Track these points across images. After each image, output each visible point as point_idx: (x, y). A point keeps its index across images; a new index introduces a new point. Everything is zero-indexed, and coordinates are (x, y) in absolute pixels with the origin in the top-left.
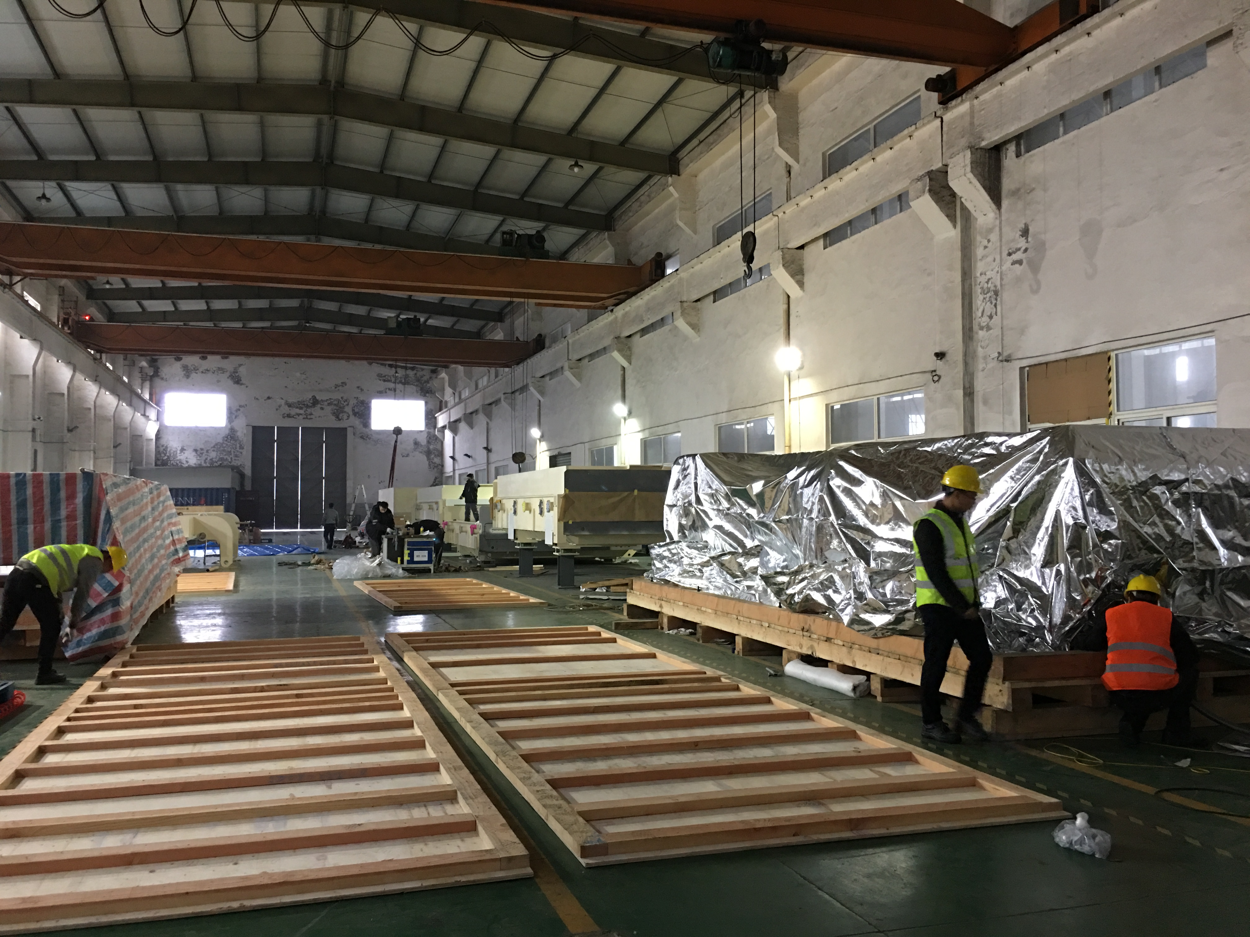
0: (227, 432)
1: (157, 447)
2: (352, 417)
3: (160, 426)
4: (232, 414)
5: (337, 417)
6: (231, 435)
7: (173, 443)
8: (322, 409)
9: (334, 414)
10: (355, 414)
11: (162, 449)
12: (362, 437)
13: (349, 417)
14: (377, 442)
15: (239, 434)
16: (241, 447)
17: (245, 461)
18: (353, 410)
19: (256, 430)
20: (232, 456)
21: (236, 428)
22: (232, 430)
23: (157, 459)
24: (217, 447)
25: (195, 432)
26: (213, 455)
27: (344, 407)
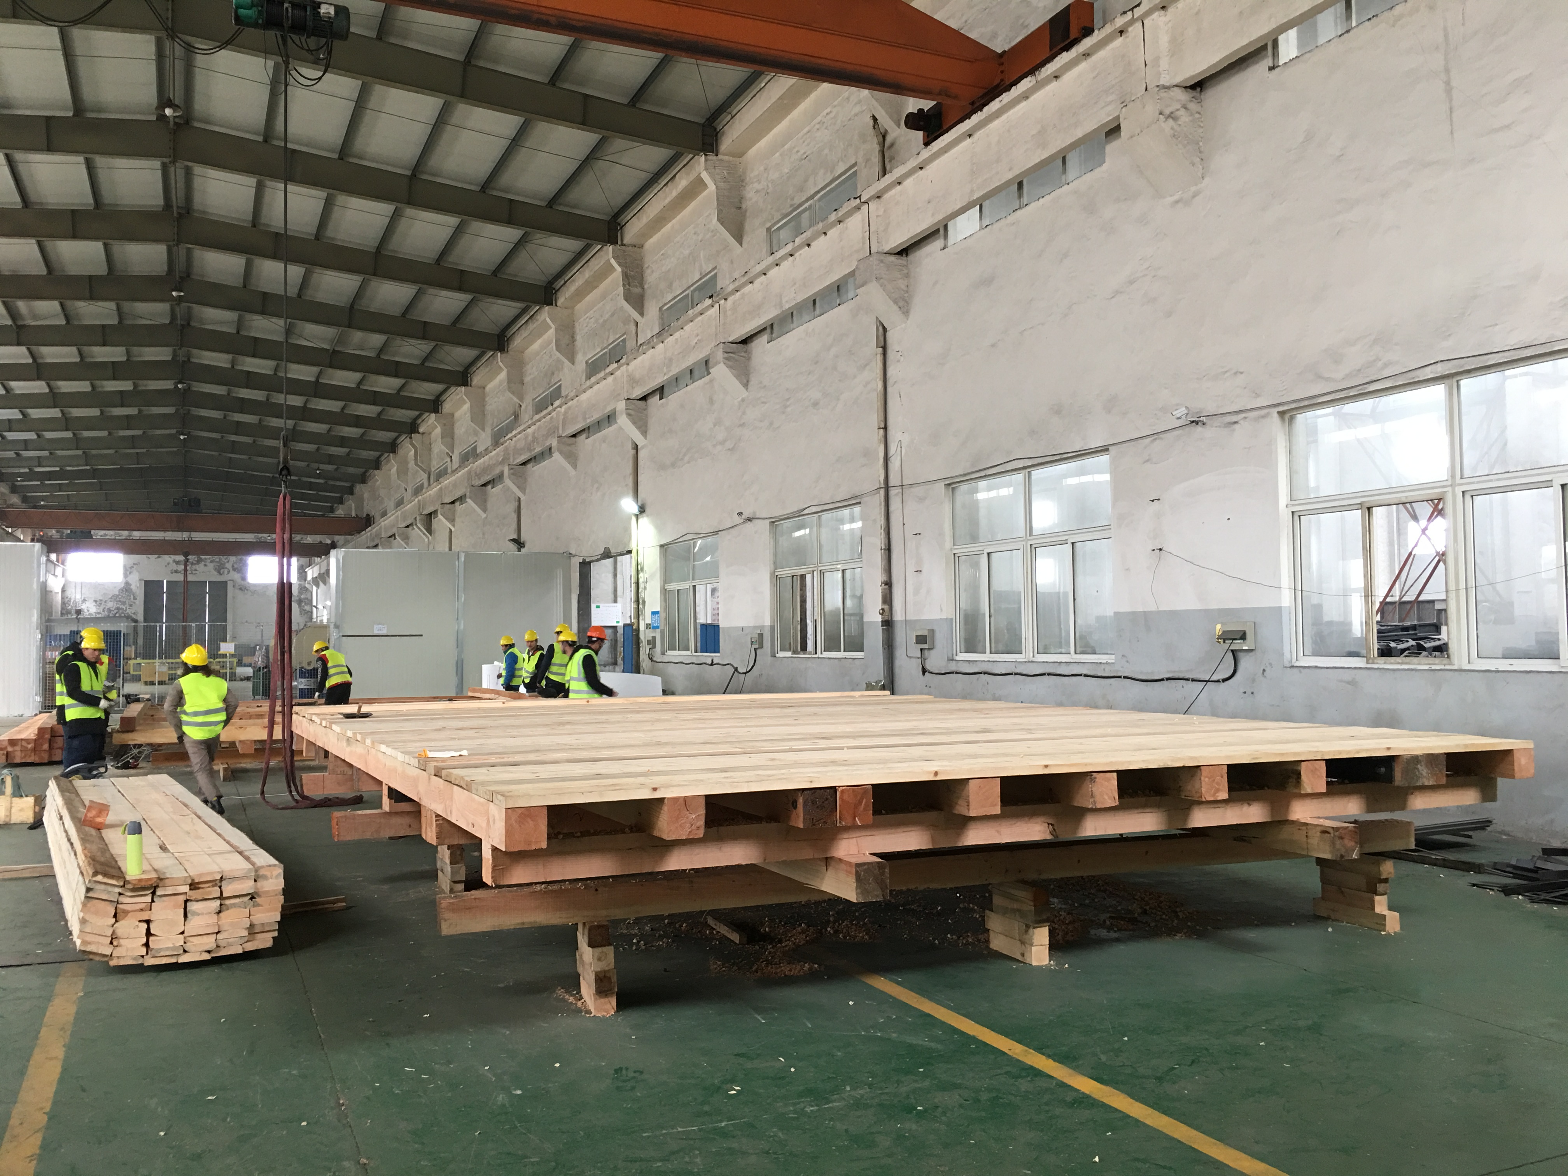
0: (123, 585)
1: (63, 598)
2: (232, 572)
3: (66, 581)
4: (128, 571)
5: (219, 572)
6: (127, 588)
7: (75, 596)
8: (205, 565)
9: (215, 569)
10: (234, 570)
11: (66, 600)
12: (240, 589)
13: (229, 572)
14: (254, 592)
15: (133, 587)
16: (135, 598)
17: (138, 610)
18: (233, 566)
19: (148, 584)
20: (127, 605)
21: (130, 582)
22: (127, 583)
23: (62, 609)
24: (114, 598)
25: (96, 586)
26: (110, 605)
27: (224, 564)
